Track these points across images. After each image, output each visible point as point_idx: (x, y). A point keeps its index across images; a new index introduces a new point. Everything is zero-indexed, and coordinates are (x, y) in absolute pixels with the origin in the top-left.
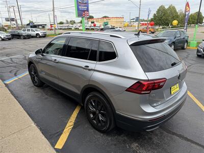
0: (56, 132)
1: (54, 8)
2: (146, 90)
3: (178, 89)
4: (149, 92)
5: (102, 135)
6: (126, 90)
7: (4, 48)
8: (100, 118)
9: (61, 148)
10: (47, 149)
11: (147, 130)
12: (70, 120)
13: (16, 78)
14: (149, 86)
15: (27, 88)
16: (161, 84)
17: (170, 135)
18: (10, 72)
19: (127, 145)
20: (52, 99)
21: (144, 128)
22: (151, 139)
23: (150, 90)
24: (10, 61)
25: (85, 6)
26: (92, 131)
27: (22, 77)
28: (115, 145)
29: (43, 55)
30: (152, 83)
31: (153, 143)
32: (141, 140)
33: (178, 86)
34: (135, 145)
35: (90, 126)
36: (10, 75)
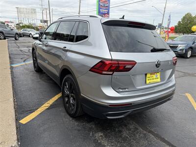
0: (29, 109)
1: (79, 11)
2: (108, 71)
3: (159, 80)
4: (111, 73)
5: (71, 119)
6: (90, 70)
7: (29, 42)
8: (71, 102)
9: (24, 123)
10: (10, 120)
11: (108, 117)
12: (48, 102)
13: (23, 64)
14: (112, 66)
15: (27, 71)
16: (128, 67)
17: (145, 132)
18: (22, 59)
19: (91, 133)
20: (43, 82)
21: (105, 114)
22: (120, 132)
23: (113, 71)
24: (27, 51)
25: (105, 9)
26: (64, 114)
27: (29, 64)
28: (79, 130)
29: (40, 41)
30: (115, 64)
31: (121, 136)
32: (109, 131)
33: (159, 77)
34: (99, 135)
35: (64, 110)
36: (20, 60)
